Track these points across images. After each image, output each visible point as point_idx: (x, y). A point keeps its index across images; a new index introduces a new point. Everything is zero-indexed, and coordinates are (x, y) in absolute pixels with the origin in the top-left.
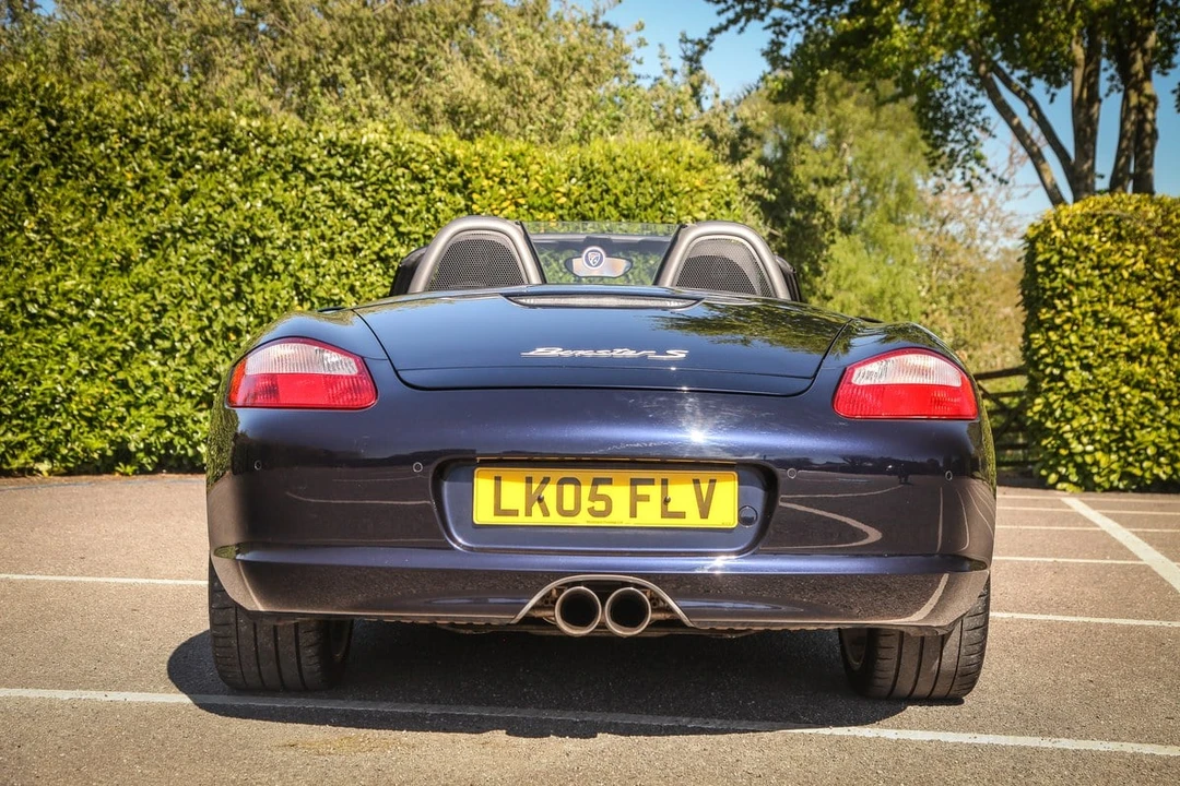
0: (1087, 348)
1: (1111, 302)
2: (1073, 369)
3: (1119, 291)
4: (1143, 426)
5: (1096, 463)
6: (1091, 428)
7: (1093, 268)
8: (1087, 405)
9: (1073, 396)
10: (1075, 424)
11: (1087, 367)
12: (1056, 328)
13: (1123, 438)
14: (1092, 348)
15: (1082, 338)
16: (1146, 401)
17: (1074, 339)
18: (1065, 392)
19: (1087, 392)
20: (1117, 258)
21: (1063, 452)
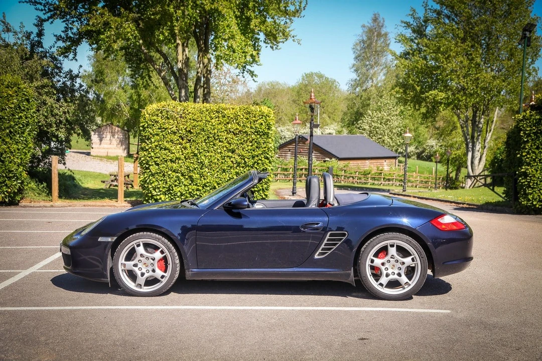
0: (157, 157)
1: (165, 142)
2: (152, 165)
3: (168, 137)
4: (176, 186)
5: (160, 199)
6: (159, 186)
7: (159, 129)
8: (157, 178)
9: (153, 175)
10: (153, 185)
11: (158, 165)
12: (147, 150)
13: (169, 190)
14: (159, 157)
15: (155, 154)
16: (178, 177)
17: (152, 154)
18: (150, 173)
19: (157, 173)
20: (167, 126)
21: (150, 195)
